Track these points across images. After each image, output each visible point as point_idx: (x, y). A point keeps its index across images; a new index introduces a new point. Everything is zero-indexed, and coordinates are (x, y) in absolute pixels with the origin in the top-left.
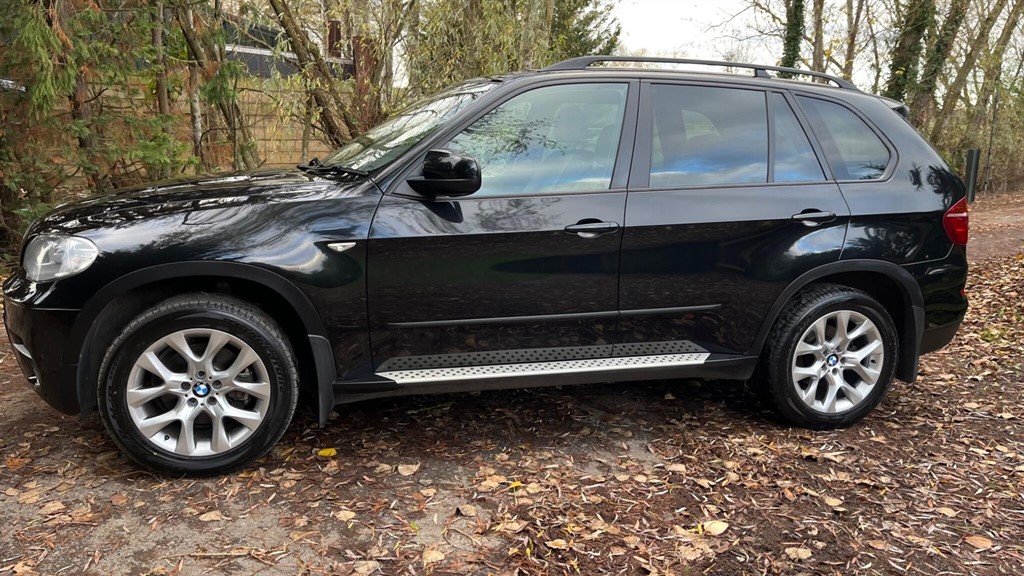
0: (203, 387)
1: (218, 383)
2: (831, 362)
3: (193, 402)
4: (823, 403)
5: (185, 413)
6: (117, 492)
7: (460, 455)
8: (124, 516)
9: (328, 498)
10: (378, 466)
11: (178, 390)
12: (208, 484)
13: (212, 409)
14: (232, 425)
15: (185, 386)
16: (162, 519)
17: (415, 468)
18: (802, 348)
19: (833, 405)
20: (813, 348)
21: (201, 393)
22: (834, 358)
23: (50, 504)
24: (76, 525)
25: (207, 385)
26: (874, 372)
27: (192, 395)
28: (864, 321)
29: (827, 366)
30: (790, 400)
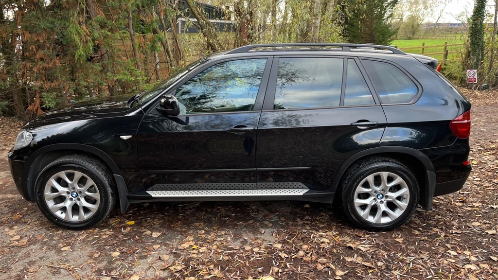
0: (75, 193)
1: (80, 192)
2: (379, 197)
3: (71, 199)
4: (374, 218)
5: (68, 204)
6: (42, 234)
7: (184, 229)
8: (36, 245)
9: (115, 245)
10: (146, 231)
11: (65, 194)
12: (76, 234)
13: (78, 203)
14: (86, 210)
15: (68, 193)
16: (48, 248)
17: (159, 234)
18: (360, 189)
19: (379, 219)
20: (366, 190)
21: (74, 196)
22: (381, 196)
23: (16, 236)
24: (19, 247)
25: (77, 193)
26: (404, 204)
27: (71, 197)
28: (397, 177)
29: (377, 199)
30: (353, 215)
